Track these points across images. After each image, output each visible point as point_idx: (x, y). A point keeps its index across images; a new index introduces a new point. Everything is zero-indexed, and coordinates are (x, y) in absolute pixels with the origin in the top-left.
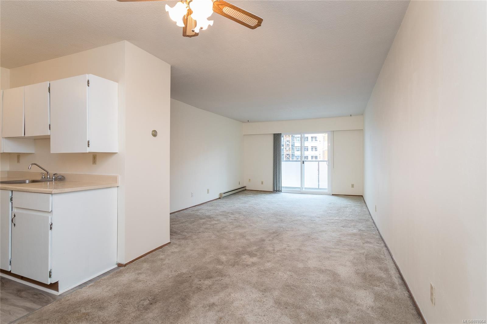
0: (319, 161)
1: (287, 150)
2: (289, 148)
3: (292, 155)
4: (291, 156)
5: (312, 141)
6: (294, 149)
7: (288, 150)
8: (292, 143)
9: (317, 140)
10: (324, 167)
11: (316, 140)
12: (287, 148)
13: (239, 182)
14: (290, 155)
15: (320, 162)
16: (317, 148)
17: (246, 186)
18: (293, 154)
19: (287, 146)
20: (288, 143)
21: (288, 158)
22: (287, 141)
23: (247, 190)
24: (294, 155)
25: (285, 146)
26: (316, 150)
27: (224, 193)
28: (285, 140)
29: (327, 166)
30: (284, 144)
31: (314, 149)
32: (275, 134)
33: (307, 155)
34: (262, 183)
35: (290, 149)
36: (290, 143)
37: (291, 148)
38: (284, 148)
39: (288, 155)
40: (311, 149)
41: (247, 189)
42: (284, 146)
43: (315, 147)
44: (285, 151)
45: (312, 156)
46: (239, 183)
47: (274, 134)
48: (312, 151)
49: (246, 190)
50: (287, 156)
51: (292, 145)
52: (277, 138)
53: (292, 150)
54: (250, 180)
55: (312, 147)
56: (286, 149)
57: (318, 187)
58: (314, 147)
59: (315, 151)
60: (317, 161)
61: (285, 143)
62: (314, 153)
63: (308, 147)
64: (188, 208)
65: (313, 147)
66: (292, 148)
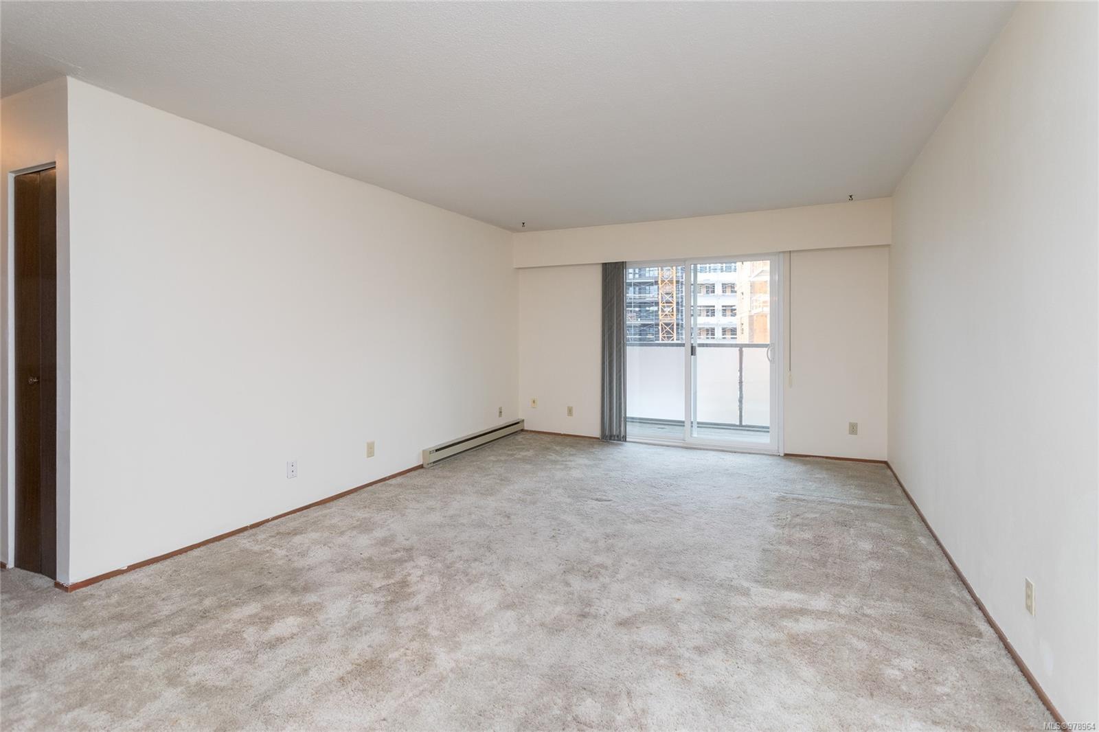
0: (741, 347)
1: (666, 315)
2: (670, 309)
3: (678, 325)
4: (675, 327)
5: (723, 292)
6: (682, 312)
7: (668, 313)
8: (677, 298)
9: (736, 292)
10: (759, 364)
11: (732, 292)
12: (667, 310)
13: (500, 409)
14: (673, 325)
15: (744, 349)
16: (735, 310)
17: (523, 421)
18: (680, 322)
19: (665, 304)
20: (668, 297)
21: (667, 332)
22: (667, 294)
23: (527, 431)
24: (682, 326)
25: (660, 304)
26: (734, 315)
27: (437, 450)
28: (660, 291)
29: (769, 362)
30: (660, 302)
31: (728, 313)
32: (606, 264)
33: (712, 327)
34: (570, 411)
35: (673, 311)
36: (673, 297)
37: (675, 309)
38: (660, 309)
39: (667, 324)
40: (721, 313)
41: (526, 428)
42: (658, 305)
43: (731, 306)
44: (660, 317)
45: (723, 329)
46: (501, 412)
47: (603, 264)
48: (724, 315)
49: (522, 430)
50: (665, 328)
51: (678, 303)
52: (613, 275)
53: (677, 315)
54: (534, 402)
55: (723, 306)
56: (663, 311)
57: (738, 421)
58: (728, 306)
59: (732, 316)
60: (736, 346)
61: (662, 298)
62: (728, 321)
63: (714, 307)
64: (267, 521)
65: (725, 306)
66: (678, 310)
